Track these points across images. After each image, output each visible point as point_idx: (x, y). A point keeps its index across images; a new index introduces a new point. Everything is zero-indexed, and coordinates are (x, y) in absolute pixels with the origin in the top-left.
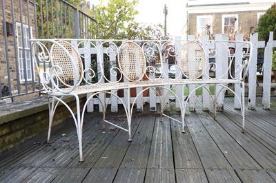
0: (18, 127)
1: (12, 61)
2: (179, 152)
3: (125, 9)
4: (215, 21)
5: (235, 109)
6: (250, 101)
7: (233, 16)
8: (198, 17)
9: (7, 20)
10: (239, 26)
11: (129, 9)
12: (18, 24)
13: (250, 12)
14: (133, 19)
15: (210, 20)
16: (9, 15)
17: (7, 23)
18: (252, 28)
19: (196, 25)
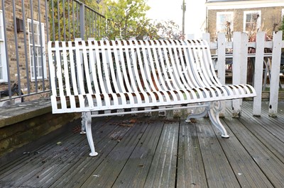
0: (5, 136)
1: (22, 59)
2: (183, 172)
3: (136, 4)
4: (236, 18)
5: (254, 116)
6: (271, 107)
7: (256, 12)
8: (218, 13)
9: (18, 17)
10: (262, 23)
11: (140, 5)
12: (29, 20)
13: (274, 8)
14: (144, 15)
15: (231, 17)
16: (20, 11)
17: (17, 19)
18: (275, 25)
19: (215, 22)
